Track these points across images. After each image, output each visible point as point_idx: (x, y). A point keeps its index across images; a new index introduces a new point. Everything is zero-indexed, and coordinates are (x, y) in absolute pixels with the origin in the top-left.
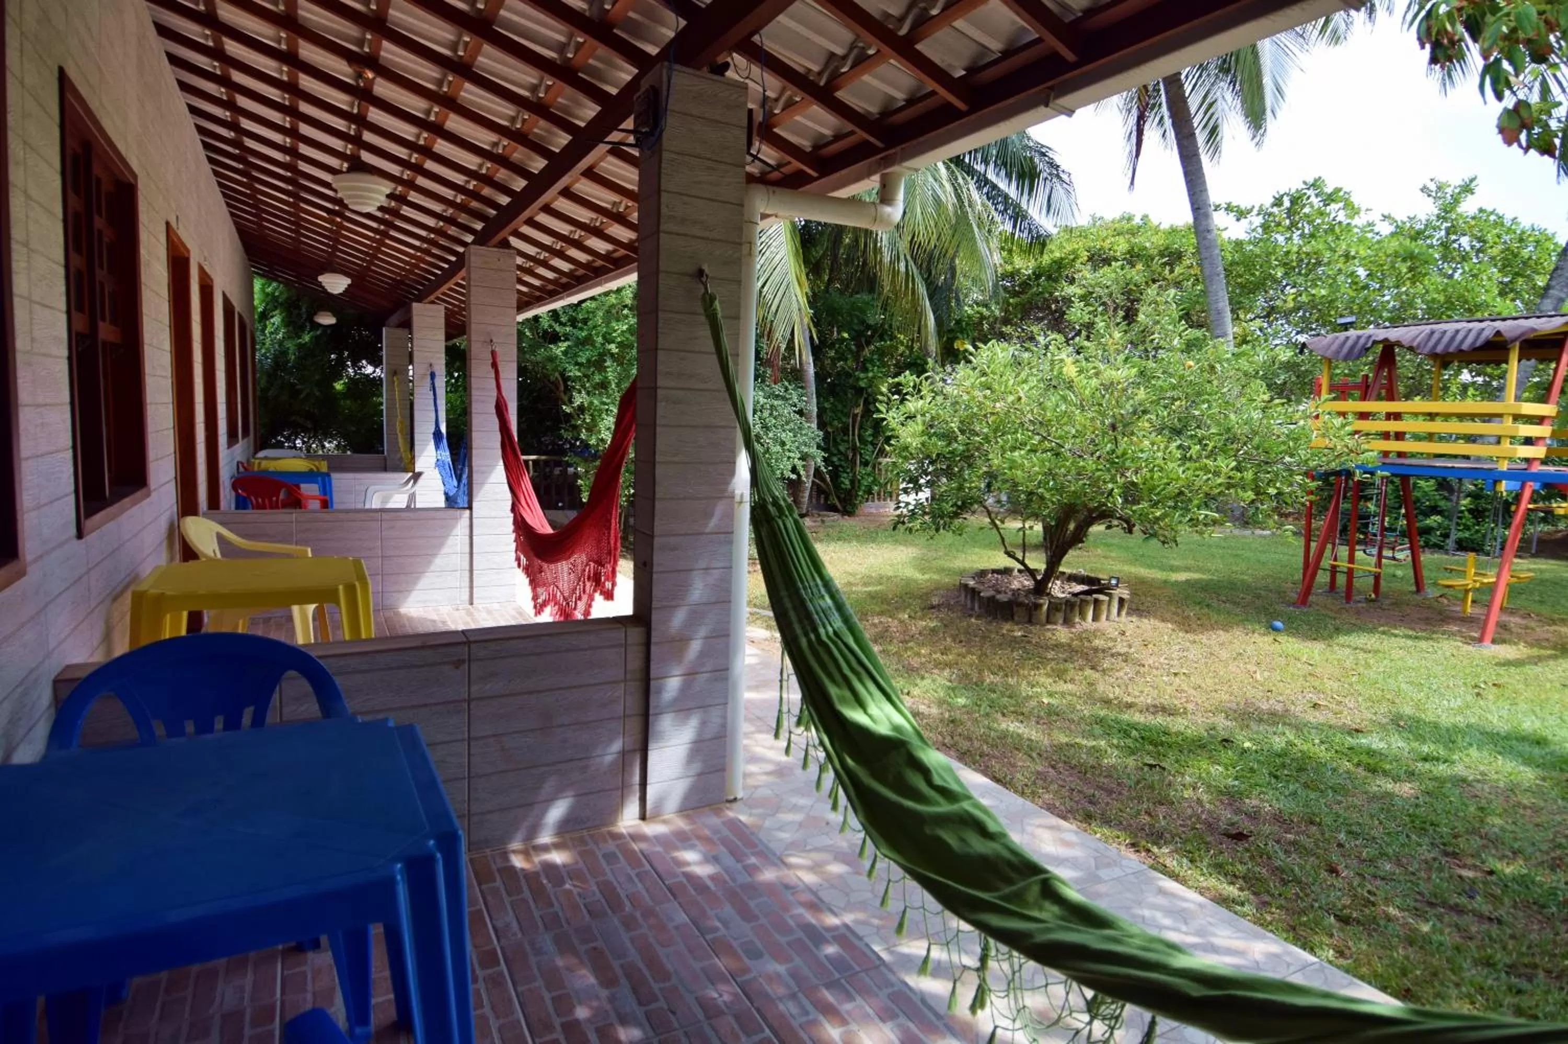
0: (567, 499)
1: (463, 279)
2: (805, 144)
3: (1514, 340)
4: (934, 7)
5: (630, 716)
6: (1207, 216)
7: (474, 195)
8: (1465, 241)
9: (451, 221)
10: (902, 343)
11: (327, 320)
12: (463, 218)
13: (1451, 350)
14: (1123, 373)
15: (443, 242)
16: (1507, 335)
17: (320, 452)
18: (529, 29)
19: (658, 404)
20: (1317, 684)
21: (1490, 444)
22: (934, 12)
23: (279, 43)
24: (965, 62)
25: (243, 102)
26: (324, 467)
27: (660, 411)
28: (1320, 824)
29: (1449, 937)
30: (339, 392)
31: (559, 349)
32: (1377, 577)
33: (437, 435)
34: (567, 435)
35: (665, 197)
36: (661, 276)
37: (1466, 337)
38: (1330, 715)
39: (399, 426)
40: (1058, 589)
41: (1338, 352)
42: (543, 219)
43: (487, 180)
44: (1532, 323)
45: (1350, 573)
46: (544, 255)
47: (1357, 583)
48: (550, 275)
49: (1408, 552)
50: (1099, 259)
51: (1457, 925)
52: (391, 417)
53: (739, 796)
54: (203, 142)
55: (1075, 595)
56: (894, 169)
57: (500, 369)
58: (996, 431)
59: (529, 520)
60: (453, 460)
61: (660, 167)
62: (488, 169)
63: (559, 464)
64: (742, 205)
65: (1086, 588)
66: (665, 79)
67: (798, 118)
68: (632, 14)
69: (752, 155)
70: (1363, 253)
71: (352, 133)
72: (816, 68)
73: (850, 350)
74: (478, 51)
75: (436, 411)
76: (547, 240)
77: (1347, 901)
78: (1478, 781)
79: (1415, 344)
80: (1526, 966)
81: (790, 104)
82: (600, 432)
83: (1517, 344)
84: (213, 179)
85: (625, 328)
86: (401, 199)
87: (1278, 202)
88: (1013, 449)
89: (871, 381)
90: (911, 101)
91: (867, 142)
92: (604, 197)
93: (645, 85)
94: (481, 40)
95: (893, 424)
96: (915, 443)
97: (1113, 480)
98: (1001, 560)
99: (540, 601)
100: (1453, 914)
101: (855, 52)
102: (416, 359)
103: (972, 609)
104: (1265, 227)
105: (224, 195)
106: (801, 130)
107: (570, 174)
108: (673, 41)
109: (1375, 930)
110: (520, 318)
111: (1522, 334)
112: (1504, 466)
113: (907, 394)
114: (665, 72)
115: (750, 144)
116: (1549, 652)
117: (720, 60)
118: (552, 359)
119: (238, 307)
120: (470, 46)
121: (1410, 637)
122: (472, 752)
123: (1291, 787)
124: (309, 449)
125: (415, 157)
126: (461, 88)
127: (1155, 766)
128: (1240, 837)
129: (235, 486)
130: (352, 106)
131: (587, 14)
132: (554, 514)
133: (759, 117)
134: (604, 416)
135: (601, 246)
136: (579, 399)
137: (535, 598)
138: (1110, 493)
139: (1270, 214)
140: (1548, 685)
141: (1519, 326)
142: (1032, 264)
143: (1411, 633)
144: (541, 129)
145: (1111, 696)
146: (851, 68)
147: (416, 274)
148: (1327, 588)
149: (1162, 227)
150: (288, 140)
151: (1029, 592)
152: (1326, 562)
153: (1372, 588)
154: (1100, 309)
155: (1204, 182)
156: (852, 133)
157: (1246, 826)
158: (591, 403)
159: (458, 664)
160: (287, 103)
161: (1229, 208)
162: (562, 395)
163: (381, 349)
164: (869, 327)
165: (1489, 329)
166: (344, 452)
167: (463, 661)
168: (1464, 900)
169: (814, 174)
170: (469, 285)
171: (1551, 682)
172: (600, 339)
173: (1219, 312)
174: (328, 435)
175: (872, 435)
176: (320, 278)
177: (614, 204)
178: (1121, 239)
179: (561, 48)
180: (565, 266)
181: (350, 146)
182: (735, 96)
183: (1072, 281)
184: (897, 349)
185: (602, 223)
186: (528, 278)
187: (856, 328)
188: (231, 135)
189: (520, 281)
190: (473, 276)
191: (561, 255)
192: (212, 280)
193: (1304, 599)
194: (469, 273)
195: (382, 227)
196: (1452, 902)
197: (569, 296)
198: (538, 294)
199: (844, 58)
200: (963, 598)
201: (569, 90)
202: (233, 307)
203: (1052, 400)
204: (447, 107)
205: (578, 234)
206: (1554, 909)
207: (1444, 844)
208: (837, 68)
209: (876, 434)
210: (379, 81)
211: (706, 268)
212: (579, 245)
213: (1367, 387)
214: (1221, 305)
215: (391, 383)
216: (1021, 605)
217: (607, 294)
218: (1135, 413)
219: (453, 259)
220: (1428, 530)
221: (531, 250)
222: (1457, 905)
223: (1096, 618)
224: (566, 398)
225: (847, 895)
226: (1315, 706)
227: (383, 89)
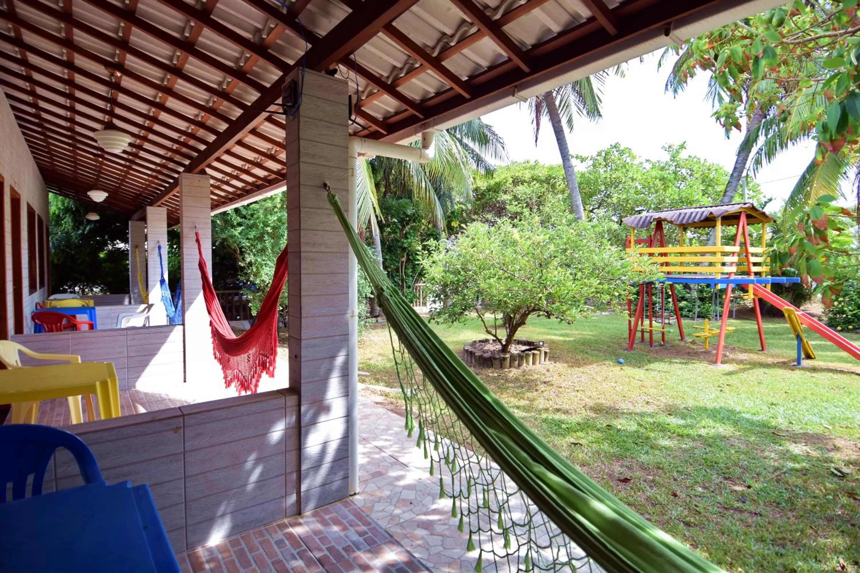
0: (242, 314)
1: (178, 192)
2: (379, 116)
3: (718, 217)
4: (452, 41)
5: (289, 451)
6: (569, 160)
7: (185, 144)
8: (684, 171)
9: (170, 160)
10: (423, 224)
11: (94, 217)
12: (177, 158)
13: (690, 222)
14: (541, 237)
15: (165, 171)
16: (715, 214)
17: (90, 294)
18: (218, 49)
19: (302, 261)
20: (646, 391)
21: (705, 266)
22: (452, 44)
23: (62, 56)
24: (468, 73)
25: (40, 91)
26: (91, 303)
27: (303, 266)
28: (663, 469)
29: (738, 527)
30: (102, 258)
31: (237, 232)
32: (663, 334)
33: (162, 281)
34: (242, 278)
35: (302, 143)
36: (301, 187)
37: (696, 215)
38: (655, 407)
39: (140, 277)
40: (515, 349)
41: (637, 224)
42: (226, 158)
43: (192, 136)
44: (725, 208)
45: (651, 332)
46: (227, 178)
47: (654, 337)
48: (231, 189)
49: (676, 320)
50: (516, 182)
51: (741, 520)
52: (135, 271)
53: (357, 492)
54: (15, 115)
55: (523, 351)
56: (430, 130)
57: (201, 242)
58: (480, 268)
59: (221, 331)
60: (172, 296)
61: (299, 126)
62: (192, 129)
63: (237, 294)
64: (348, 148)
65: (528, 347)
66: (300, 76)
67: (375, 102)
68: (279, 41)
69: (352, 120)
70: (639, 177)
71: (108, 109)
72: (385, 74)
73: (399, 228)
74: (185, 61)
75: (162, 268)
76: (228, 170)
77: (686, 513)
78: (731, 437)
79: (673, 220)
80: (780, 539)
81: (371, 94)
82: (262, 276)
83: (720, 218)
84: (22, 137)
85: (276, 218)
86: (140, 148)
87: (599, 154)
88: (489, 278)
89: (410, 244)
90: (438, 94)
91: (414, 115)
92: (263, 145)
93: (288, 79)
94: (188, 54)
95: (427, 267)
96: (438, 276)
97: (542, 291)
98: (484, 336)
99: (229, 379)
100: (737, 513)
101: (407, 66)
102: (149, 239)
103: (471, 362)
104: (594, 166)
105: (30, 147)
106: (377, 109)
107: (242, 131)
108: (303, 57)
109: (704, 528)
110: (213, 214)
111: (722, 213)
112: (719, 277)
113: (432, 250)
114: (300, 72)
115: (350, 114)
116: (748, 366)
117: (332, 67)
118: (233, 236)
119: (37, 211)
120: (180, 58)
121: (683, 363)
122: (187, 485)
123: (645, 449)
124: (83, 291)
125: (147, 123)
126: (175, 82)
127: (577, 444)
128: (626, 480)
129: (33, 318)
130: (108, 94)
131: (252, 40)
132: (234, 323)
133: (354, 101)
134: (264, 267)
135: (261, 173)
136: (249, 258)
137: (226, 377)
138: (541, 298)
139: (596, 160)
140: (752, 384)
141: (720, 210)
142: (486, 184)
143: (683, 361)
144: (224, 106)
145: (548, 406)
146: (406, 74)
147: (149, 190)
148: (640, 340)
149: (546, 166)
150: (69, 113)
151: (499, 351)
152: (639, 328)
153: (661, 339)
154: (525, 205)
155: (566, 144)
156: (406, 110)
157: (628, 474)
158: (256, 260)
159: (176, 430)
160: (68, 92)
161: (577, 157)
162: (239, 256)
163: (128, 233)
164: (407, 216)
165: (706, 212)
166: (105, 294)
167: (180, 428)
168: (740, 505)
169: (385, 133)
170: (182, 195)
171: (752, 381)
172: (262, 225)
173: (578, 206)
174: (95, 283)
175: (412, 272)
176: (89, 193)
177: (269, 149)
178: (527, 171)
179: (237, 60)
180: (240, 185)
181: (107, 117)
182: (341, 87)
183: (505, 193)
184: (421, 227)
185: (261, 160)
186: (217, 192)
187: (402, 216)
188: (33, 111)
189: (212, 193)
190: (184, 190)
191: (237, 178)
192: (19, 195)
193: (631, 347)
194: (181, 189)
195: (128, 164)
196: (735, 506)
197: (242, 201)
198: (223, 200)
199: (401, 69)
200: (466, 356)
201: (241, 84)
202: (34, 212)
203: (509, 251)
204: (168, 94)
205: (247, 166)
206: (784, 504)
207: (724, 473)
208: (397, 75)
209: (414, 271)
210: (124, 78)
211: (328, 182)
212: (247, 172)
213: (651, 241)
214: (578, 203)
215: (134, 252)
216: (495, 359)
217: (265, 200)
218: (551, 257)
219: (172, 181)
220: (681, 309)
221: (219, 176)
222: (738, 507)
223: (534, 363)
224: (240, 258)
225: (428, 550)
226: (648, 403)
227: (127, 83)
